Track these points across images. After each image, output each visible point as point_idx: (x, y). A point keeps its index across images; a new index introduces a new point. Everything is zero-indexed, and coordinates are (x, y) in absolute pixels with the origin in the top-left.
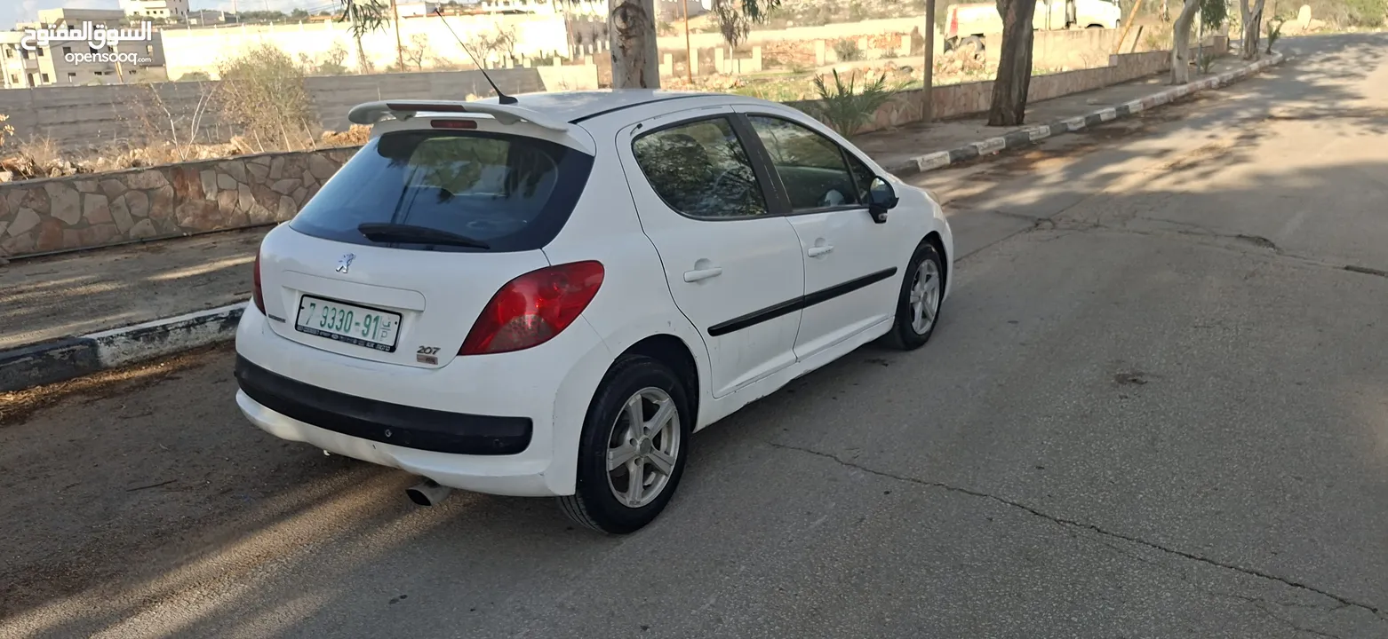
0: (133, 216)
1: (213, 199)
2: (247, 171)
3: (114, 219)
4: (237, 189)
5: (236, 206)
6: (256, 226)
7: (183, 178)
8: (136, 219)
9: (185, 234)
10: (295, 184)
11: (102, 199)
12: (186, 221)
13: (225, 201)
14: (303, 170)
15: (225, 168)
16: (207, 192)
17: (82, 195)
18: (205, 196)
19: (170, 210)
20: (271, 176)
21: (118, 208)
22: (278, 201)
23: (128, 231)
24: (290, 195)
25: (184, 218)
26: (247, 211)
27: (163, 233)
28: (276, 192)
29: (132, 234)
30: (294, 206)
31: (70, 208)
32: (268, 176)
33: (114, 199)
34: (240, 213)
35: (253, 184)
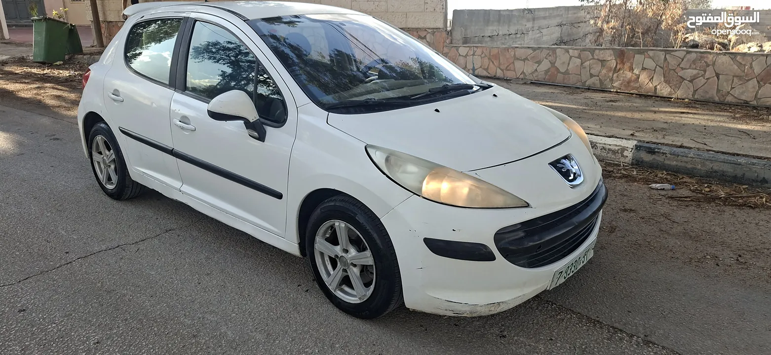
0: (591, 74)
1: (637, 73)
2: (665, 59)
3: (580, 73)
4: (655, 70)
5: (650, 80)
6: (658, 97)
7: (623, 56)
8: (592, 76)
9: (612, 90)
10: (698, 74)
11: (578, 61)
12: (617, 83)
13: (644, 78)
14: (708, 66)
16: (635, 68)
17: (571, 57)
18: (633, 70)
19: (611, 75)
20: (681, 66)
21: (585, 68)
22: (681, 83)
23: (585, 82)
24: (691, 81)
25: (617, 81)
26: (656, 86)
27: (603, 87)
28: (681, 77)
29: (587, 83)
30: (692, 89)
31: (564, 63)
32: (679, 65)
33: (584, 63)
34: (651, 85)
35: (666, 69)
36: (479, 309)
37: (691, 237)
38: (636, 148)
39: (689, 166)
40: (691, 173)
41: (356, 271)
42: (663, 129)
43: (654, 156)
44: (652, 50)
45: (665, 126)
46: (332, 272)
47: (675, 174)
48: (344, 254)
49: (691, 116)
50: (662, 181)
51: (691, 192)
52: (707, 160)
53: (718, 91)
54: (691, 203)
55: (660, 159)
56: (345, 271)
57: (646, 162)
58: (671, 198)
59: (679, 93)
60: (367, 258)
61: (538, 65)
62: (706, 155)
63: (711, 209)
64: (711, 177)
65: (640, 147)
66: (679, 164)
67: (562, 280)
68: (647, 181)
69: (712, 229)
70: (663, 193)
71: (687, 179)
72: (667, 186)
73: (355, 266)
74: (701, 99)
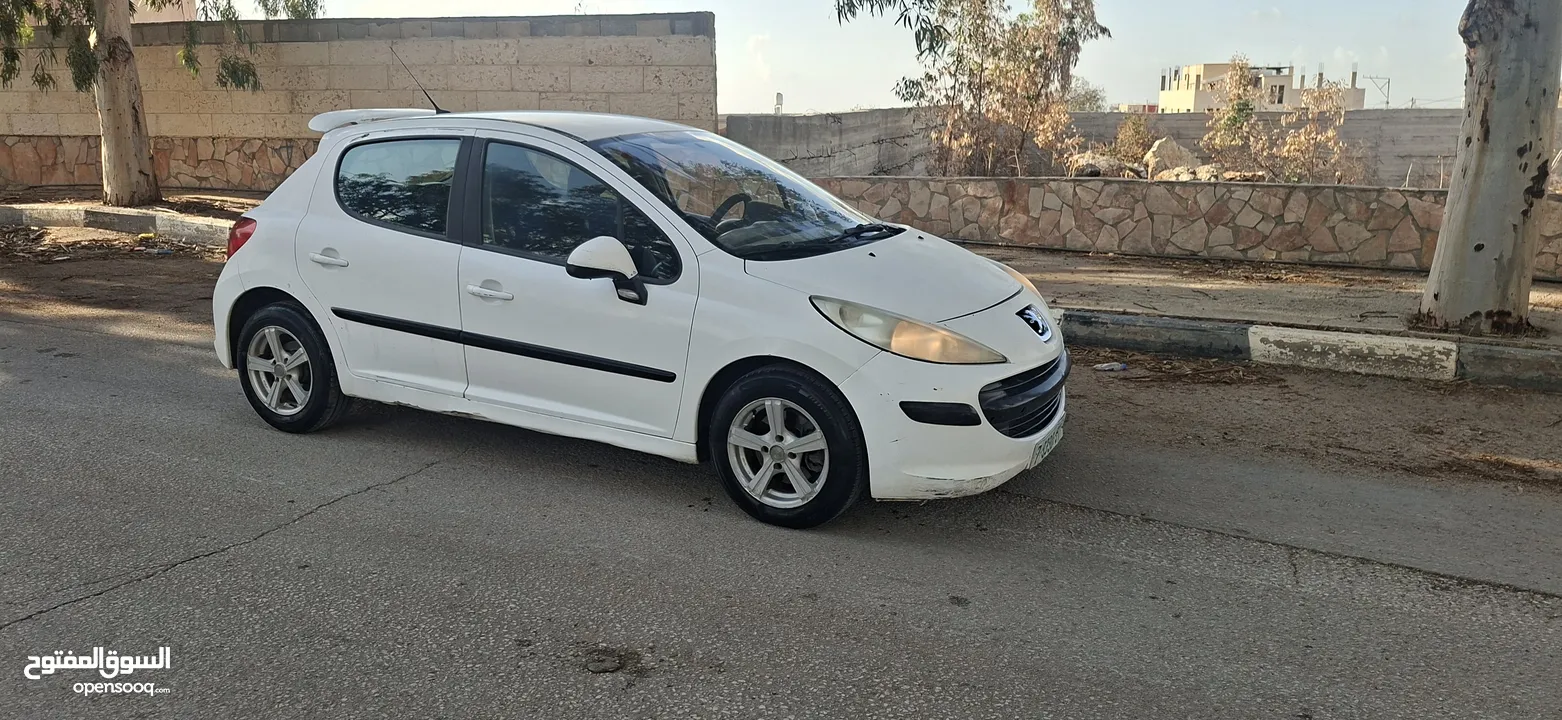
1: (1036, 215)
2: (1075, 194)
4: (1061, 211)
5: (1056, 227)
6: (1069, 251)
7: (1013, 190)
8: (967, 222)
9: (1003, 244)
10: (1124, 214)
11: (945, 199)
12: (1006, 233)
13: (1046, 221)
14: (1137, 201)
15: (1053, 188)
16: (1032, 208)
17: (933, 193)
18: (1029, 212)
19: (996, 219)
20: (1099, 203)
21: (955, 210)
22: (1100, 228)
23: (958, 232)
24: (1114, 225)
25: (1006, 229)
26: (1065, 235)
28: (1100, 220)
29: (961, 234)
30: (1117, 237)
31: (922, 203)
32: (1095, 202)
33: (953, 202)
34: (1058, 234)
35: (1077, 208)
36: (965, 485)
37: (1162, 419)
38: (1066, 319)
39: (1139, 338)
40: (1142, 348)
41: (796, 462)
42: (1093, 294)
43: (1090, 329)
44: (1054, 180)
45: (1093, 289)
46: (751, 475)
47: (1121, 349)
48: (777, 443)
49: (1123, 275)
50: (1107, 360)
51: (1147, 372)
52: (1162, 328)
53: (1154, 238)
54: (1151, 384)
55: (1099, 331)
56: (778, 466)
57: (1082, 338)
58: (1125, 379)
59: (1099, 244)
60: (816, 441)
61: (880, 206)
62: (1159, 321)
63: (1178, 389)
64: (1170, 350)
65: (1070, 316)
66: (1126, 336)
67: (1040, 460)
68: (1088, 363)
69: (1186, 410)
70: (1112, 374)
71: (1138, 356)
72: (1116, 365)
73: (793, 456)
74: (1131, 252)
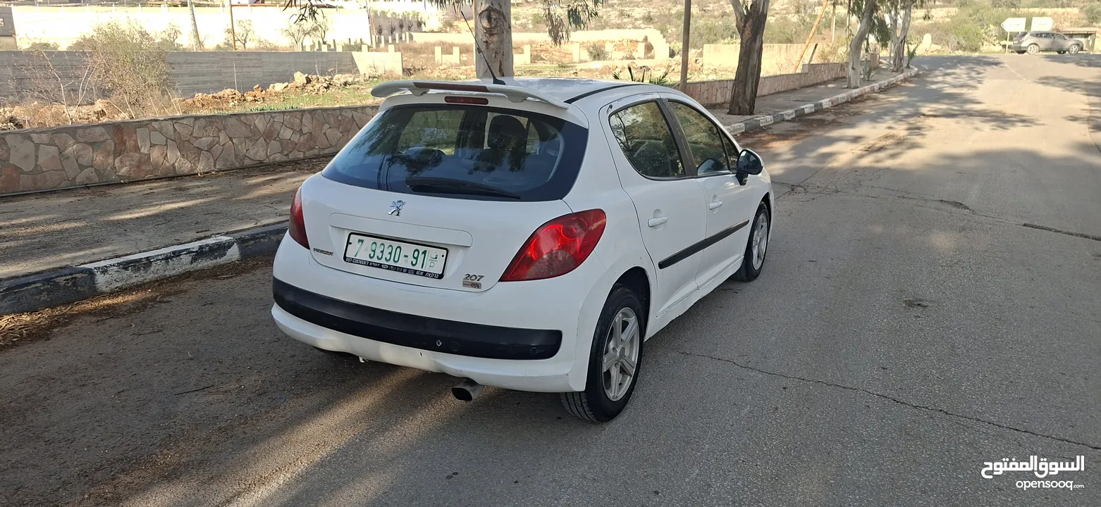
0: (79, 165)
1: (146, 152)
2: (175, 130)
3: (63, 167)
4: (166, 145)
5: (165, 159)
6: (181, 176)
7: (122, 133)
8: (82, 167)
9: (122, 181)
10: (214, 141)
11: (53, 150)
12: (124, 171)
13: (156, 155)
14: (220, 131)
15: (156, 127)
16: (141, 147)
17: (37, 146)
18: (140, 150)
19: (110, 161)
20: (194, 135)
21: (68, 158)
22: (199, 154)
23: (75, 178)
24: (209, 151)
25: (122, 168)
26: (174, 164)
27: (104, 180)
28: (198, 148)
29: (78, 180)
30: (212, 160)
31: (26, 157)
32: (192, 134)
33: (64, 151)
34: (168, 164)
35: (179, 141)
53: (236, 156)
59: (200, 168)
74: (224, 168)
